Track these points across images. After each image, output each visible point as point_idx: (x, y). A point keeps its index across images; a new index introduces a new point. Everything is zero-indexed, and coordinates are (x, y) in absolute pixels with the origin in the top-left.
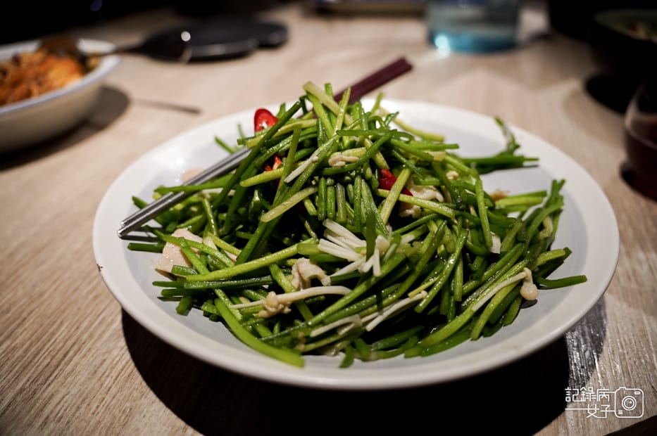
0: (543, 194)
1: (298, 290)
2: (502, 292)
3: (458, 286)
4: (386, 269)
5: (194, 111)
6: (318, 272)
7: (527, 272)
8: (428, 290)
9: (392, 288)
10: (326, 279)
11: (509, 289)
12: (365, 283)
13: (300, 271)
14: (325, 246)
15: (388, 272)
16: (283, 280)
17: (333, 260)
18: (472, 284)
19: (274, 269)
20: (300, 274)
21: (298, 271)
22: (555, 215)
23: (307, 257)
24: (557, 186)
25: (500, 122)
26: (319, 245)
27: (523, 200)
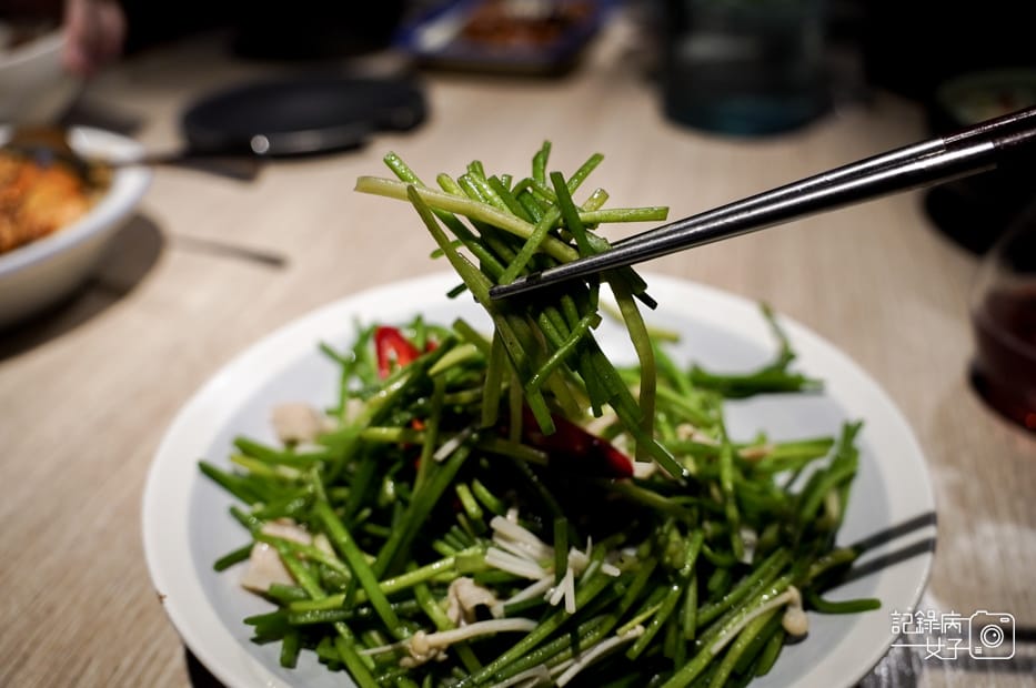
0: (828, 443)
1: (457, 625)
2: (755, 623)
3: (690, 616)
4: (585, 596)
5: (274, 262)
6: (486, 597)
7: (793, 593)
8: (646, 624)
9: (594, 622)
10: (498, 607)
11: (765, 620)
12: (554, 617)
13: (461, 597)
14: (496, 558)
15: (588, 600)
16: (435, 610)
17: (507, 578)
18: (709, 611)
19: (422, 591)
20: (460, 602)
21: (457, 595)
22: (844, 484)
23: (469, 575)
24: (851, 431)
25: (767, 312)
26: (487, 558)
27: (797, 452)
